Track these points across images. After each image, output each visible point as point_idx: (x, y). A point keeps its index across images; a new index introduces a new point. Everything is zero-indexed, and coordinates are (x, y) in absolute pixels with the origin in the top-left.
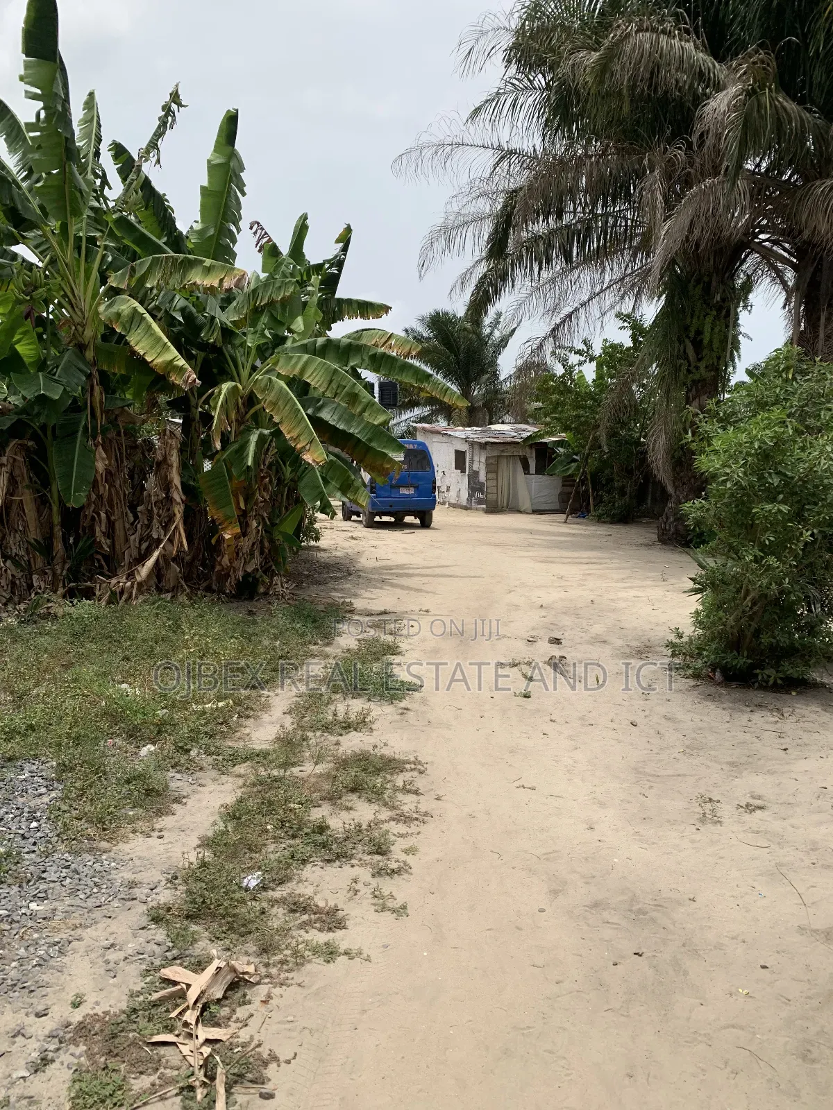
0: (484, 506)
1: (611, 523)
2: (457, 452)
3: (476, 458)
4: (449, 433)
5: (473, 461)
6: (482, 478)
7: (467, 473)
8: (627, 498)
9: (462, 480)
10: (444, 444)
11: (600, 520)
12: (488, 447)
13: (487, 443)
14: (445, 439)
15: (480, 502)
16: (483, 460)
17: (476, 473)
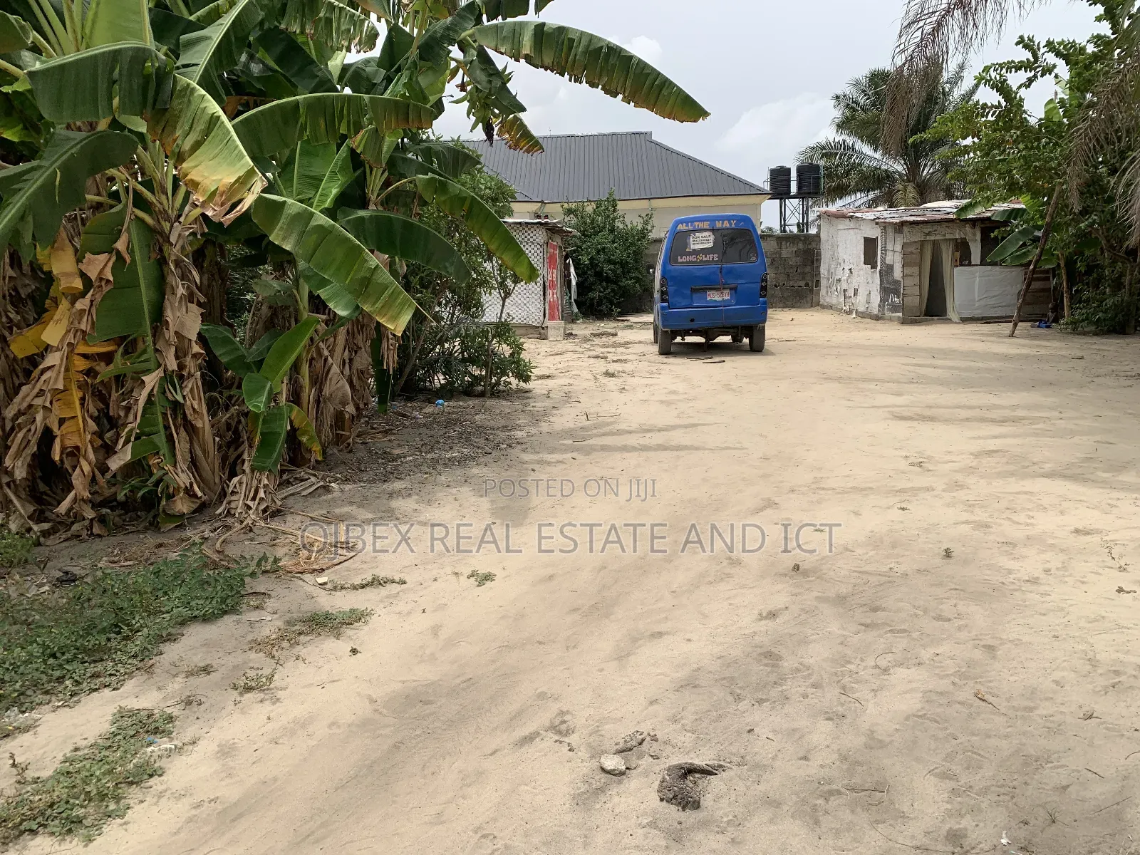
0: (900, 314)
1: (1096, 334)
2: (866, 239)
3: (890, 247)
4: (857, 215)
5: (886, 250)
6: (898, 274)
7: (879, 268)
8: (1124, 293)
9: (873, 278)
10: (851, 231)
11: (1075, 329)
12: (906, 229)
13: (903, 223)
14: (852, 224)
15: (894, 308)
16: (898, 248)
17: (890, 268)
